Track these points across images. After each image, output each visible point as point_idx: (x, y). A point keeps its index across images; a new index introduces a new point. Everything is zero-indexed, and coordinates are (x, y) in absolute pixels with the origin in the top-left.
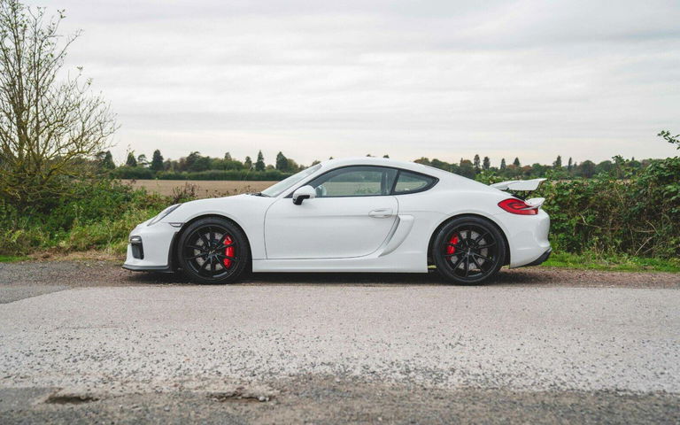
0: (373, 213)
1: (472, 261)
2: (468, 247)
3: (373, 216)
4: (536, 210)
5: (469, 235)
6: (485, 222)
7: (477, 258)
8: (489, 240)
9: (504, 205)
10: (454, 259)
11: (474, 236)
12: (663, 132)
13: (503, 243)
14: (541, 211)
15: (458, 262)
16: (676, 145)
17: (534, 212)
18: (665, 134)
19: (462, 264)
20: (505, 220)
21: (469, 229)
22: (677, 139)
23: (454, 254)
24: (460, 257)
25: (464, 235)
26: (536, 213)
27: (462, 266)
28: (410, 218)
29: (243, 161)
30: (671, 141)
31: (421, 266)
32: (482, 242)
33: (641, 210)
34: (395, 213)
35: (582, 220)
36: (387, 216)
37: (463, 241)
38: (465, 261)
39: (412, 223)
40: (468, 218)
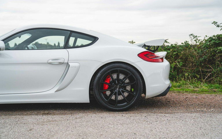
0: (51, 61)
1: (120, 94)
2: (117, 85)
3: (50, 63)
4: (162, 59)
5: (118, 76)
6: (129, 67)
7: (123, 92)
8: (132, 79)
9: (142, 55)
10: (108, 93)
11: (122, 77)
12: (214, 22)
13: (141, 81)
14: (165, 60)
15: (111, 95)
16: (220, 28)
17: (161, 60)
18: (215, 23)
19: (114, 96)
20: (142, 66)
21: (118, 72)
22: (220, 25)
23: (108, 89)
24: (112, 92)
25: (115, 76)
26: (163, 61)
27: (113, 97)
28: (77, 65)
29: (53, 45)
30: (218, 26)
31: (85, 98)
32: (127, 81)
33: (205, 60)
34: (66, 61)
35: (176, 65)
36: (61, 63)
37: (114, 81)
38: (115, 94)
39: (78, 69)
40: (117, 64)
